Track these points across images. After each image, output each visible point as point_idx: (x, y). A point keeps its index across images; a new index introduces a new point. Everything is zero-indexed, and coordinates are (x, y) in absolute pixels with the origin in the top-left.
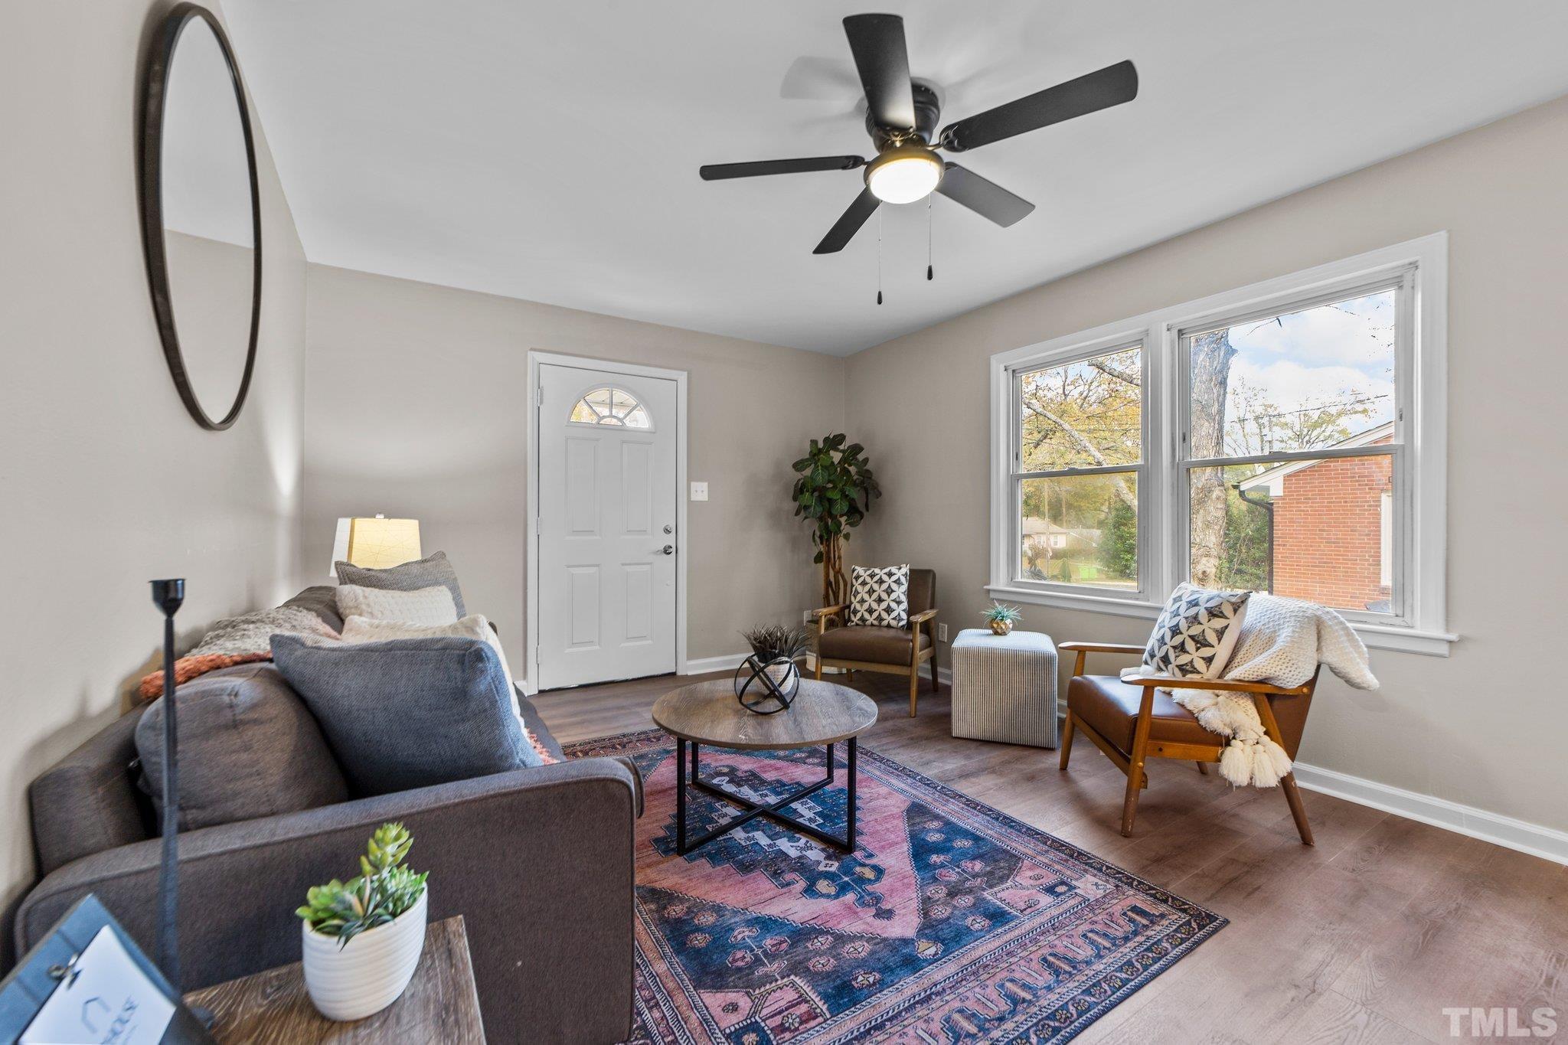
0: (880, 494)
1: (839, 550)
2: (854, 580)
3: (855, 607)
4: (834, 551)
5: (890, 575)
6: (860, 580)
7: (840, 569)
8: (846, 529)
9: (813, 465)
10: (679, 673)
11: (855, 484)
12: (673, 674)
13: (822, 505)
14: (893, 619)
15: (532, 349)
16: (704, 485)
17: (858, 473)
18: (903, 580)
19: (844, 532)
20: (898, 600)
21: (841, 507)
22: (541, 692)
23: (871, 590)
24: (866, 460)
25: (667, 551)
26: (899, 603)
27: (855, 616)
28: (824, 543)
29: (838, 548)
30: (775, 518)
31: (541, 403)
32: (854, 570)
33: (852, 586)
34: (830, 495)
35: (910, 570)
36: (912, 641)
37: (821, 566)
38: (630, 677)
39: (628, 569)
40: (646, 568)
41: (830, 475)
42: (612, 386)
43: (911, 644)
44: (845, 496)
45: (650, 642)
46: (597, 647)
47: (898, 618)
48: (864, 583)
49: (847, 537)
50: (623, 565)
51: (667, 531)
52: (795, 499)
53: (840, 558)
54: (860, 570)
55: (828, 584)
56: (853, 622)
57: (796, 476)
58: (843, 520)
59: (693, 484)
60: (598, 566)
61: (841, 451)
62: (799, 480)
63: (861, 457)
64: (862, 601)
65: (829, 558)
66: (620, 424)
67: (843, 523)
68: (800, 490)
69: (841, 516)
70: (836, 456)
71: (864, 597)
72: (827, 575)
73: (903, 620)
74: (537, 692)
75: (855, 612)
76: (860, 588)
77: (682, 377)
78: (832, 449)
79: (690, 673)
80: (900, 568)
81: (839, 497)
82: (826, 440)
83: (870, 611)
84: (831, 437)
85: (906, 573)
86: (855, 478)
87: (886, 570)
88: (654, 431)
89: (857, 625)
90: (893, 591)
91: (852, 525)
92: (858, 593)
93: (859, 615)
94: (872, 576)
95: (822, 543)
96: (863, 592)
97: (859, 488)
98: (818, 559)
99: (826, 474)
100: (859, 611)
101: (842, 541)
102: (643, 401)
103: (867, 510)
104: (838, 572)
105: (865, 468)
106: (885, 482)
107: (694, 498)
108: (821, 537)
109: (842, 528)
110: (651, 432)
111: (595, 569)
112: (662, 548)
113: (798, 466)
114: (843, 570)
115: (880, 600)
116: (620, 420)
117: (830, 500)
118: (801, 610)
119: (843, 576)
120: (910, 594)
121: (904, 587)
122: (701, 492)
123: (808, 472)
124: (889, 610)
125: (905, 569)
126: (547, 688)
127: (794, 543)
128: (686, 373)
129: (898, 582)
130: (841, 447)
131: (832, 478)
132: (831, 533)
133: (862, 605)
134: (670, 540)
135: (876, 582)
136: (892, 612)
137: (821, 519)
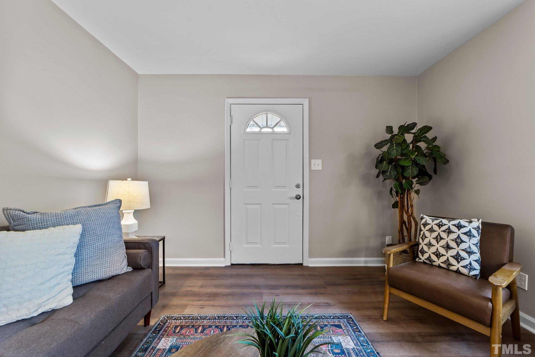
0: (448, 161)
1: (411, 201)
2: (422, 226)
3: (422, 248)
4: (408, 201)
5: (459, 227)
6: (428, 227)
7: (412, 213)
8: (416, 187)
9: (389, 144)
10: (304, 265)
11: (425, 155)
12: (301, 264)
13: (397, 171)
14: (463, 267)
15: (227, 98)
16: (319, 162)
17: (427, 148)
18: (474, 232)
19: (416, 189)
20: (469, 250)
21: (411, 171)
22: (232, 264)
23: (439, 237)
24: (435, 139)
25: (298, 197)
26: (470, 253)
27: (423, 256)
28: (399, 195)
29: (410, 199)
30: (365, 179)
31: (231, 123)
32: (422, 218)
33: (421, 230)
34: (403, 163)
35: (483, 223)
36: (491, 300)
37: (397, 210)
38: (277, 263)
39: (276, 206)
40: (285, 206)
41: (402, 150)
42: (267, 112)
43: (490, 304)
44: (415, 163)
45: (288, 246)
46: (260, 246)
47: (470, 267)
48: (431, 230)
49: (417, 192)
50: (273, 204)
51: (298, 186)
52: (376, 167)
53: (412, 206)
54: (428, 219)
55: (402, 222)
56: (420, 259)
57: (378, 152)
58: (414, 181)
59: (313, 161)
60: (260, 204)
61: (412, 133)
62: (380, 155)
63: (430, 135)
64: (430, 245)
65: (403, 206)
66: (272, 130)
67: (415, 183)
68: (380, 161)
69: (414, 178)
70: (409, 138)
71: (431, 242)
72: (402, 217)
73: (475, 269)
74: (230, 265)
75: (423, 252)
76: (427, 234)
77: (306, 102)
78: (406, 133)
79: (310, 266)
80: (471, 222)
81: (410, 164)
82: (401, 128)
83: (438, 255)
84: (406, 125)
85: (478, 227)
86: (425, 152)
87: (456, 222)
88: (290, 133)
89: (424, 263)
90: (462, 241)
91: (421, 184)
92: (426, 237)
93: (426, 256)
94: (440, 226)
95: (397, 196)
96: (430, 237)
97: (428, 158)
98: (395, 206)
99: (399, 150)
100: (426, 252)
101: (413, 195)
102: (283, 117)
103: (435, 172)
104: (410, 216)
105: (434, 144)
106: (451, 153)
107: (313, 168)
108: (397, 192)
109: (413, 186)
110: (288, 134)
111: (258, 206)
112: (295, 196)
113: (378, 146)
114: (415, 215)
115: (448, 247)
116: (272, 128)
117: (403, 168)
118: (384, 236)
119: (414, 219)
120: (482, 245)
121: (476, 239)
122: (317, 165)
123: (385, 149)
124: (458, 258)
125: (476, 223)
126: (235, 263)
127: (380, 195)
128: (308, 99)
129: (469, 234)
130: (414, 131)
131: (405, 152)
132: (405, 189)
133: (429, 248)
134: (300, 192)
135: (444, 231)
136: (461, 260)
137: (397, 180)
